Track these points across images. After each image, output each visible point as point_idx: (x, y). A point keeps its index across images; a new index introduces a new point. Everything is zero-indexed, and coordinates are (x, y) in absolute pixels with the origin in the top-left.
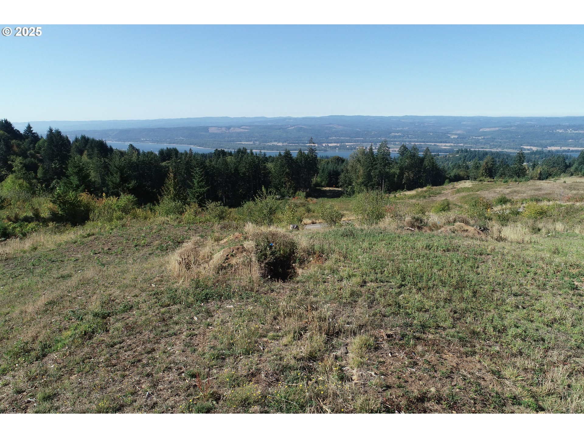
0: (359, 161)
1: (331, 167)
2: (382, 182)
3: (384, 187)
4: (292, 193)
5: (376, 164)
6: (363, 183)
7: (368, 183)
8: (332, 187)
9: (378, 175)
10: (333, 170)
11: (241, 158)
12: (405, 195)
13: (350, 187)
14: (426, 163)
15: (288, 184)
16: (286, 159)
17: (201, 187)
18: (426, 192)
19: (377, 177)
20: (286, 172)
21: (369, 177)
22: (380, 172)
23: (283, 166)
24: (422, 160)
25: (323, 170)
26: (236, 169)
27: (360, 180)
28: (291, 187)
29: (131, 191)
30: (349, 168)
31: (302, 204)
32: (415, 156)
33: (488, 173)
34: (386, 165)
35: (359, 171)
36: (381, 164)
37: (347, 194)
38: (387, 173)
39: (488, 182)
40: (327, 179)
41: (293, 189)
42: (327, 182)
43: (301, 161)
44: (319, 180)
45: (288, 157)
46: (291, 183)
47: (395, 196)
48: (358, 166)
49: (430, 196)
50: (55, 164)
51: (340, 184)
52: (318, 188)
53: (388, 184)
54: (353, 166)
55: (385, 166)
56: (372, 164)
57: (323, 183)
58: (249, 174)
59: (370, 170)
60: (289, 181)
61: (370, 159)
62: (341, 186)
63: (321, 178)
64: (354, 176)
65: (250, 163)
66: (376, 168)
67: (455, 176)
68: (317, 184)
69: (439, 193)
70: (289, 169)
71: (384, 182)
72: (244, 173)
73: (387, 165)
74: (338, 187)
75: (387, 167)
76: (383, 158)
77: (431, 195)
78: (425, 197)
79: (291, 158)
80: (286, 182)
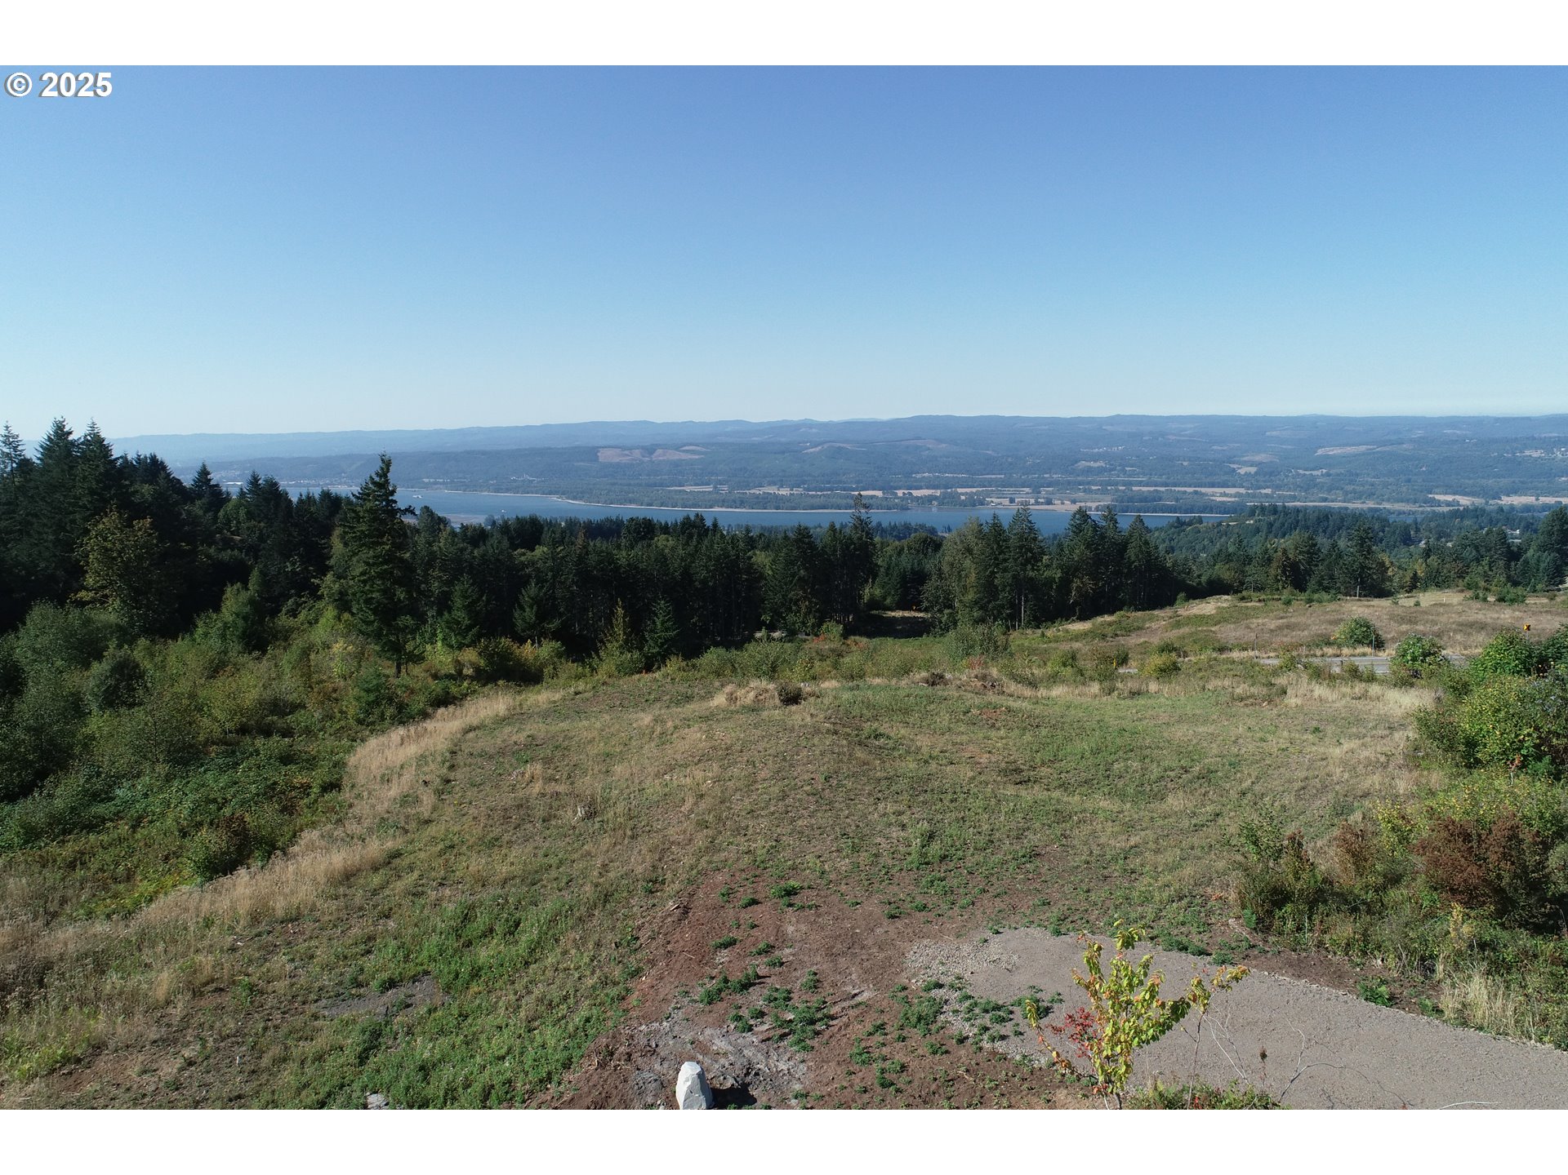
0: (969, 550)
1: (906, 562)
2: (1020, 600)
3: (1025, 611)
4: (813, 625)
5: (1005, 560)
6: (976, 603)
7: (989, 602)
8: (910, 609)
9: (1010, 585)
10: (912, 569)
11: (696, 547)
12: (1067, 631)
13: (946, 611)
14: (1131, 553)
15: (804, 605)
16: (798, 548)
17: (667, 630)
18: (1110, 624)
19: (1008, 589)
20: (800, 579)
21: (989, 588)
22: (1014, 577)
23: (792, 563)
24: (1123, 547)
25: (888, 568)
26: (687, 574)
27: (971, 596)
28: (810, 612)
29: (556, 636)
30: (946, 568)
31: (833, 651)
32: (1106, 537)
33: (1289, 576)
34: (1028, 561)
35: (966, 576)
36: (1016, 560)
37: (941, 628)
38: (1032, 579)
39: (1260, 601)
40: (896, 590)
41: (814, 617)
42: (897, 598)
43: (835, 551)
44: (878, 592)
45: (804, 543)
46: (810, 602)
47: (1043, 635)
48: (968, 563)
49: (1116, 635)
50: (293, 564)
51: (926, 604)
52: (874, 612)
53: (1035, 605)
54: (952, 564)
55: (1025, 565)
56: (996, 559)
57: (888, 601)
58: (715, 583)
59: (993, 573)
60: (806, 598)
61: (992, 548)
62: (926, 610)
63: (883, 587)
64: (956, 587)
65: (718, 559)
66: (1005, 570)
67: (1210, 582)
68: (875, 604)
69: (1139, 628)
70: (806, 569)
71: (1025, 602)
72: (704, 582)
73: (1030, 563)
74: (920, 611)
75: (1029, 567)
76: (1021, 547)
77: (1118, 632)
78: (1104, 636)
79: (812, 546)
80: (798, 600)
